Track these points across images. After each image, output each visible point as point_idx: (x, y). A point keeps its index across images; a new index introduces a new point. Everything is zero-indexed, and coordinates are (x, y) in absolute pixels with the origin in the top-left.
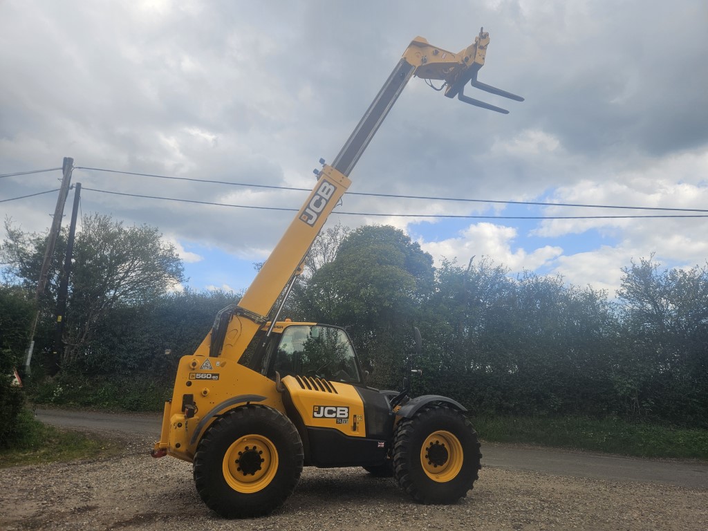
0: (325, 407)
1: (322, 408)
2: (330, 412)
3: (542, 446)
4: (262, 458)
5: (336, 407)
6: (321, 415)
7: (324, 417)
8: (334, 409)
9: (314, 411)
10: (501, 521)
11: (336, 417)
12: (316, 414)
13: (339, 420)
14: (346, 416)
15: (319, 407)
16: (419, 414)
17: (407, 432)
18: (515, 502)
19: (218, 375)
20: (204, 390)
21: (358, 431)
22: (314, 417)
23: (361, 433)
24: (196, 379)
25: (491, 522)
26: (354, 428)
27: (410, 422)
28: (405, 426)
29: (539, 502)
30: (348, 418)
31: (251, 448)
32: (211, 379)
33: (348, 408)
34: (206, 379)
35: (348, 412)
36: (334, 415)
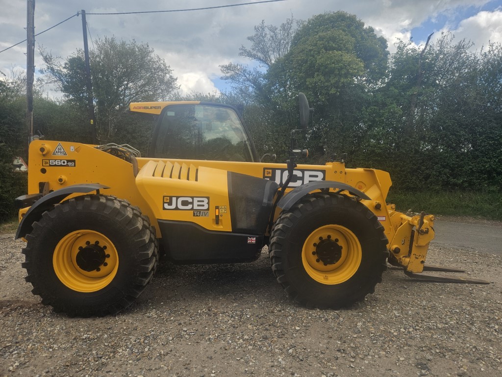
0: (177, 198)
1: (174, 199)
2: (185, 203)
3: (488, 220)
4: (106, 253)
5: (193, 198)
6: (174, 206)
7: (177, 208)
8: (190, 200)
9: (164, 203)
10: (399, 348)
11: (192, 209)
12: (166, 206)
13: (197, 213)
14: (206, 207)
15: (171, 198)
16: (300, 206)
17: (283, 226)
18: (434, 308)
19: (74, 161)
20: (59, 177)
21: (222, 225)
22: (164, 209)
23: (226, 226)
24: (50, 165)
25: (384, 350)
26: (217, 220)
27: (288, 215)
28: (283, 219)
29: (469, 308)
30: (208, 209)
31: (92, 242)
32: (67, 165)
33: (208, 198)
34: (61, 165)
35: (208, 203)
36: (190, 207)
